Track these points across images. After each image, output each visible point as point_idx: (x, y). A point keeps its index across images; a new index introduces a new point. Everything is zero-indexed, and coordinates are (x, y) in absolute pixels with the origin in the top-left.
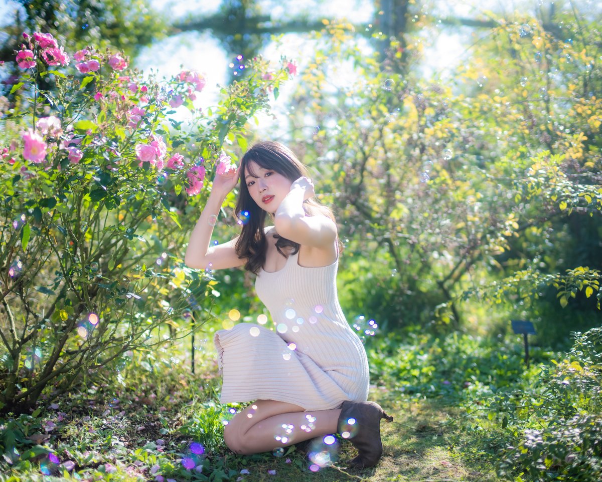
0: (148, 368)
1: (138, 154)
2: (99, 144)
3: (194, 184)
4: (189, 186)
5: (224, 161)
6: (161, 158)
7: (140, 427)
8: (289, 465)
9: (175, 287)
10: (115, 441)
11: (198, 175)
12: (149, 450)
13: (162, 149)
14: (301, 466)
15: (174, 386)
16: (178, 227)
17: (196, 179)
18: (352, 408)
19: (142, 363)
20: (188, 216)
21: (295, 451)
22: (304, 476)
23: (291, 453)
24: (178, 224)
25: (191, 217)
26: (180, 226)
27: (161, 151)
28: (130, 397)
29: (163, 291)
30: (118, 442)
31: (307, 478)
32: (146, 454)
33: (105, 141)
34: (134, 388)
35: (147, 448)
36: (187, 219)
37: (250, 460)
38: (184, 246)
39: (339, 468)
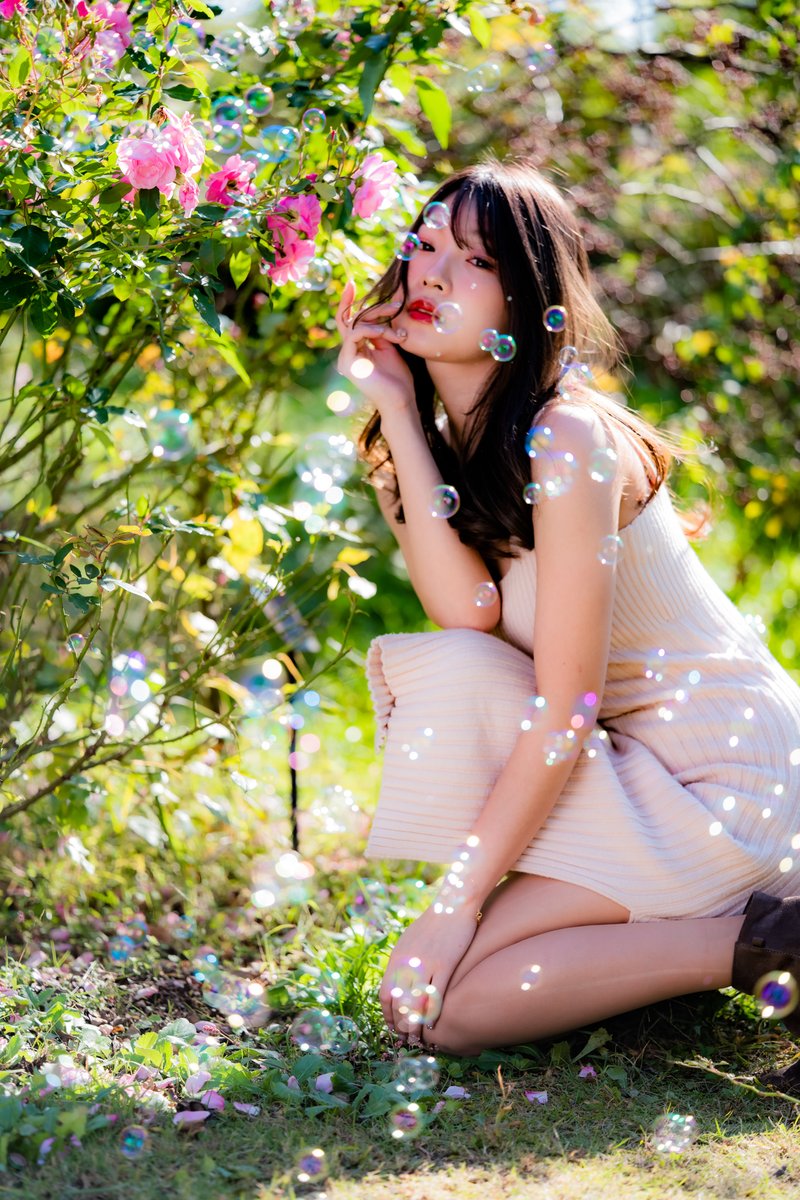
0: (153, 837)
1: (124, 169)
2: (18, 145)
3: (286, 249)
4: (277, 256)
5: (375, 178)
6: (190, 176)
7: (145, 990)
8: (589, 1080)
9: (231, 574)
10: (72, 1021)
11: (299, 221)
12: (175, 1040)
13: (193, 152)
14: (623, 1085)
15: (237, 894)
16: (237, 379)
17: (293, 235)
18: (779, 912)
19: (135, 823)
20: (267, 345)
21: (608, 1045)
22: (631, 1105)
23: (596, 1052)
24: (241, 371)
25: (276, 348)
26: (246, 378)
27: (191, 157)
28: (101, 925)
29: (198, 586)
30: (81, 1022)
31: (640, 1112)
32: (169, 1050)
33: (32, 136)
34: (113, 898)
35: (172, 1033)
36: (266, 357)
37: (472, 1068)
38: (255, 442)
39: (731, 1076)
